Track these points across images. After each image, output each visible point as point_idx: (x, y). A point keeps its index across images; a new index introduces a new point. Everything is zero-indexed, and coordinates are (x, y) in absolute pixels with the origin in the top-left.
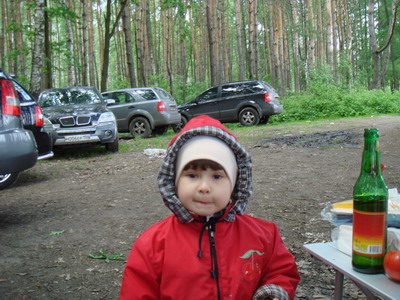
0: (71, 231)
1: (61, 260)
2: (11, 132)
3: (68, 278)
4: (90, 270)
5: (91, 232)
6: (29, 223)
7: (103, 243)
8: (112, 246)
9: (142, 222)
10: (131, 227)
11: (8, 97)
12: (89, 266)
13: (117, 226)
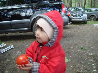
0: (75, 41)
1: (72, 47)
2: (63, 16)
3: (73, 51)
4: (79, 51)
5: (79, 42)
6: (65, 38)
7: (82, 45)
8: (84, 46)
9: (92, 42)
10: (89, 42)
11: (63, 8)
12: (78, 50)
13: (86, 41)
